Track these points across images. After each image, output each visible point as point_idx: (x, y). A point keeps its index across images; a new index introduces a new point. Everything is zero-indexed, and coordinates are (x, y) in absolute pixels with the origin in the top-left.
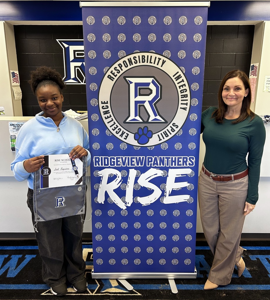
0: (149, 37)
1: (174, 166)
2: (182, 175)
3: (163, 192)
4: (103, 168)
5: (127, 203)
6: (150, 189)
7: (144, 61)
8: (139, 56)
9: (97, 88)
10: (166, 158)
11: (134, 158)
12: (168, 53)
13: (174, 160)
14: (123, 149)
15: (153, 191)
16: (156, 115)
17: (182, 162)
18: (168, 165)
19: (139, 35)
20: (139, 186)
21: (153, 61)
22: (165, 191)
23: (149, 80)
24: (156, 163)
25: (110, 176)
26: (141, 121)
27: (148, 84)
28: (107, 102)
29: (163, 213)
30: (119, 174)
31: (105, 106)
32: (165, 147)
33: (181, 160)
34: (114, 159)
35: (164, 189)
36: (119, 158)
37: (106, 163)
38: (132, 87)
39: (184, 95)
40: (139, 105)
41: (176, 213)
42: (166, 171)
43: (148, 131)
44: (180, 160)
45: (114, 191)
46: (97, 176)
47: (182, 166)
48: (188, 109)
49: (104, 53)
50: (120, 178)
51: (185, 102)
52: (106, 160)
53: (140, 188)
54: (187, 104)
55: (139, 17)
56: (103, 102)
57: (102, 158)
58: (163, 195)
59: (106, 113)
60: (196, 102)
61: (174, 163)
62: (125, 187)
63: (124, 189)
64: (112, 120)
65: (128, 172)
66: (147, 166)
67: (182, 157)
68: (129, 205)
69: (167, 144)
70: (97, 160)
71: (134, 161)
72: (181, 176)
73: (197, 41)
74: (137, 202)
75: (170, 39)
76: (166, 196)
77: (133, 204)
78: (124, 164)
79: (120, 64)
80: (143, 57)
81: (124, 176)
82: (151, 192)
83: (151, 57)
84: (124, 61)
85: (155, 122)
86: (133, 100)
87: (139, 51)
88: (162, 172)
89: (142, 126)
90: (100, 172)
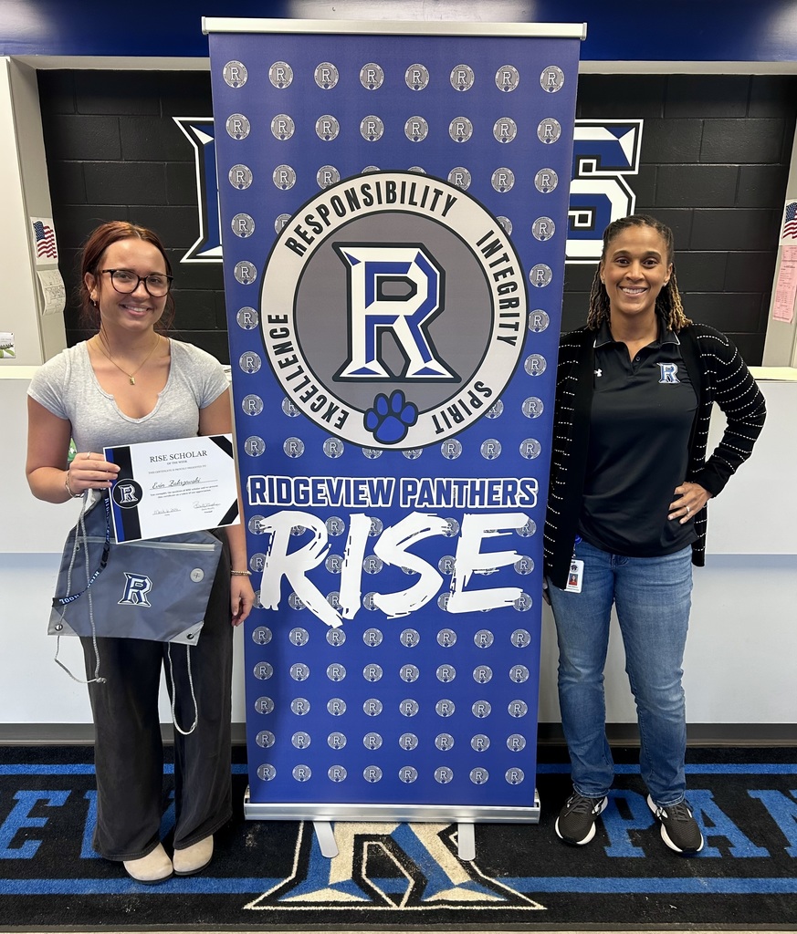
0: (406, 128)
1: (477, 505)
2: (499, 531)
3: (448, 579)
4: (277, 510)
5: (345, 611)
6: (411, 571)
7: (391, 198)
8: (378, 184)
9: (255, 277)
10: (456, 483)
11: (364, 483)
12: (461, 175)
13: (478, 488)
14: (333, 455)
15: (418, 576)
16: (426, 359)
17: (500, 495)
18: (460, 503)
19: (378, 120)
20: (378, 561)
21: (418, 199)
22: (453, 577)
23: (408, 255)
24: (426, 496)
25: (296, 533)
26: (384, 374)
27: (406, 266)
28: (286, 317)
29: (446, 637)
30: (321, 528)
31: (279, 330)
32: (453, 451)
33: (499, 488)
34: (306, 484)
35: (448, 572)
36: (323, 482)
37: (284, 496)
38: (358, 274)
39: (510, 301)
40: (380, 328)
41: (483, 638)
42: (455, 521)
43: (405, 405)
44: (495, 488)
45: (308, 574)
46: (258, 532)
47: (501, 506)
48: (519, 342)
49: (275, 173)
50: (324, 540)
51: (511, 321)
52: (284, 485)
53: (381, 568)
54: (516, 327)
55: (378, 67)
56: (274, 318)
57: (271, 481)
58: (446, 589)
59: (282, 349)
60: (542, 321)
61: (477, 497)
62: (339, 564)
63: (335, 571)
64: (301, 371)
65: (347, 522)
66: (402, 506)
67: (502, 480)
68: (350, 616)
69: (458, 442)
70: (258, 486)
71: (363, 492)
72: (498, 534)
73: (548, 140)
74: (373, 608)
75: (470, 134)
76: (454, 592)
77: (362, 612)
78: (335, 498)
79: (323, 206)
80: (391, 186)
81: (335, 533)
82: (411, 579)
83: (414, 185)
84: (335, 199)
85: (426, 378)
86: (360, 312)
87: (378, 169)
88: (444, 523)
89: (388, 389)
90: (265, 522)
